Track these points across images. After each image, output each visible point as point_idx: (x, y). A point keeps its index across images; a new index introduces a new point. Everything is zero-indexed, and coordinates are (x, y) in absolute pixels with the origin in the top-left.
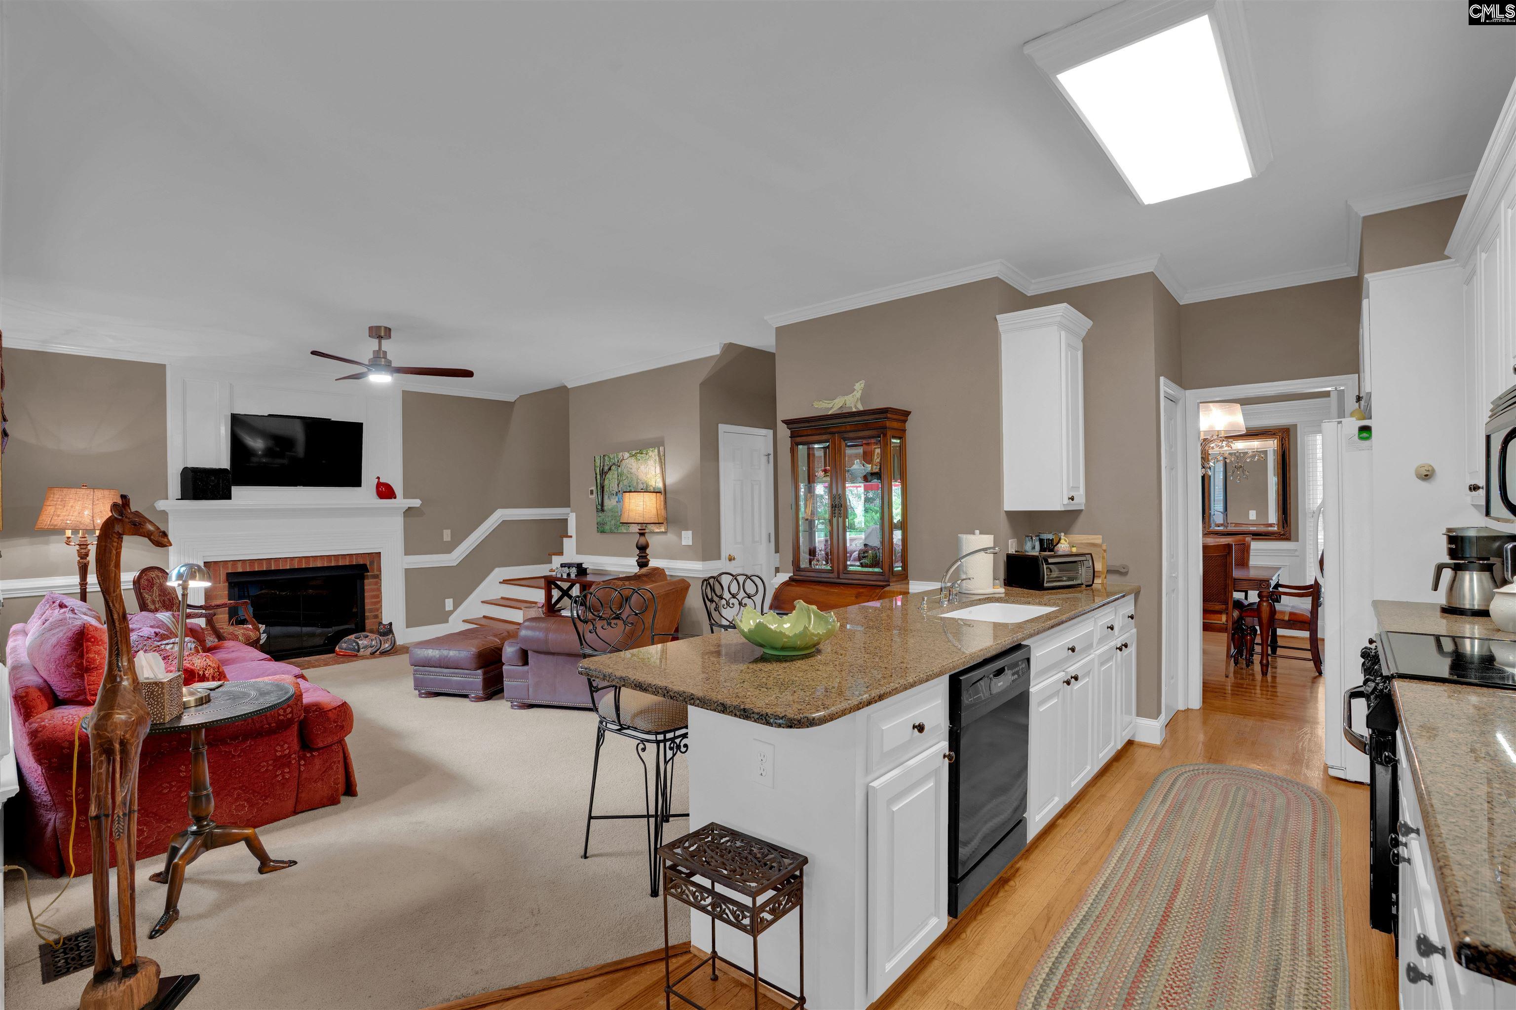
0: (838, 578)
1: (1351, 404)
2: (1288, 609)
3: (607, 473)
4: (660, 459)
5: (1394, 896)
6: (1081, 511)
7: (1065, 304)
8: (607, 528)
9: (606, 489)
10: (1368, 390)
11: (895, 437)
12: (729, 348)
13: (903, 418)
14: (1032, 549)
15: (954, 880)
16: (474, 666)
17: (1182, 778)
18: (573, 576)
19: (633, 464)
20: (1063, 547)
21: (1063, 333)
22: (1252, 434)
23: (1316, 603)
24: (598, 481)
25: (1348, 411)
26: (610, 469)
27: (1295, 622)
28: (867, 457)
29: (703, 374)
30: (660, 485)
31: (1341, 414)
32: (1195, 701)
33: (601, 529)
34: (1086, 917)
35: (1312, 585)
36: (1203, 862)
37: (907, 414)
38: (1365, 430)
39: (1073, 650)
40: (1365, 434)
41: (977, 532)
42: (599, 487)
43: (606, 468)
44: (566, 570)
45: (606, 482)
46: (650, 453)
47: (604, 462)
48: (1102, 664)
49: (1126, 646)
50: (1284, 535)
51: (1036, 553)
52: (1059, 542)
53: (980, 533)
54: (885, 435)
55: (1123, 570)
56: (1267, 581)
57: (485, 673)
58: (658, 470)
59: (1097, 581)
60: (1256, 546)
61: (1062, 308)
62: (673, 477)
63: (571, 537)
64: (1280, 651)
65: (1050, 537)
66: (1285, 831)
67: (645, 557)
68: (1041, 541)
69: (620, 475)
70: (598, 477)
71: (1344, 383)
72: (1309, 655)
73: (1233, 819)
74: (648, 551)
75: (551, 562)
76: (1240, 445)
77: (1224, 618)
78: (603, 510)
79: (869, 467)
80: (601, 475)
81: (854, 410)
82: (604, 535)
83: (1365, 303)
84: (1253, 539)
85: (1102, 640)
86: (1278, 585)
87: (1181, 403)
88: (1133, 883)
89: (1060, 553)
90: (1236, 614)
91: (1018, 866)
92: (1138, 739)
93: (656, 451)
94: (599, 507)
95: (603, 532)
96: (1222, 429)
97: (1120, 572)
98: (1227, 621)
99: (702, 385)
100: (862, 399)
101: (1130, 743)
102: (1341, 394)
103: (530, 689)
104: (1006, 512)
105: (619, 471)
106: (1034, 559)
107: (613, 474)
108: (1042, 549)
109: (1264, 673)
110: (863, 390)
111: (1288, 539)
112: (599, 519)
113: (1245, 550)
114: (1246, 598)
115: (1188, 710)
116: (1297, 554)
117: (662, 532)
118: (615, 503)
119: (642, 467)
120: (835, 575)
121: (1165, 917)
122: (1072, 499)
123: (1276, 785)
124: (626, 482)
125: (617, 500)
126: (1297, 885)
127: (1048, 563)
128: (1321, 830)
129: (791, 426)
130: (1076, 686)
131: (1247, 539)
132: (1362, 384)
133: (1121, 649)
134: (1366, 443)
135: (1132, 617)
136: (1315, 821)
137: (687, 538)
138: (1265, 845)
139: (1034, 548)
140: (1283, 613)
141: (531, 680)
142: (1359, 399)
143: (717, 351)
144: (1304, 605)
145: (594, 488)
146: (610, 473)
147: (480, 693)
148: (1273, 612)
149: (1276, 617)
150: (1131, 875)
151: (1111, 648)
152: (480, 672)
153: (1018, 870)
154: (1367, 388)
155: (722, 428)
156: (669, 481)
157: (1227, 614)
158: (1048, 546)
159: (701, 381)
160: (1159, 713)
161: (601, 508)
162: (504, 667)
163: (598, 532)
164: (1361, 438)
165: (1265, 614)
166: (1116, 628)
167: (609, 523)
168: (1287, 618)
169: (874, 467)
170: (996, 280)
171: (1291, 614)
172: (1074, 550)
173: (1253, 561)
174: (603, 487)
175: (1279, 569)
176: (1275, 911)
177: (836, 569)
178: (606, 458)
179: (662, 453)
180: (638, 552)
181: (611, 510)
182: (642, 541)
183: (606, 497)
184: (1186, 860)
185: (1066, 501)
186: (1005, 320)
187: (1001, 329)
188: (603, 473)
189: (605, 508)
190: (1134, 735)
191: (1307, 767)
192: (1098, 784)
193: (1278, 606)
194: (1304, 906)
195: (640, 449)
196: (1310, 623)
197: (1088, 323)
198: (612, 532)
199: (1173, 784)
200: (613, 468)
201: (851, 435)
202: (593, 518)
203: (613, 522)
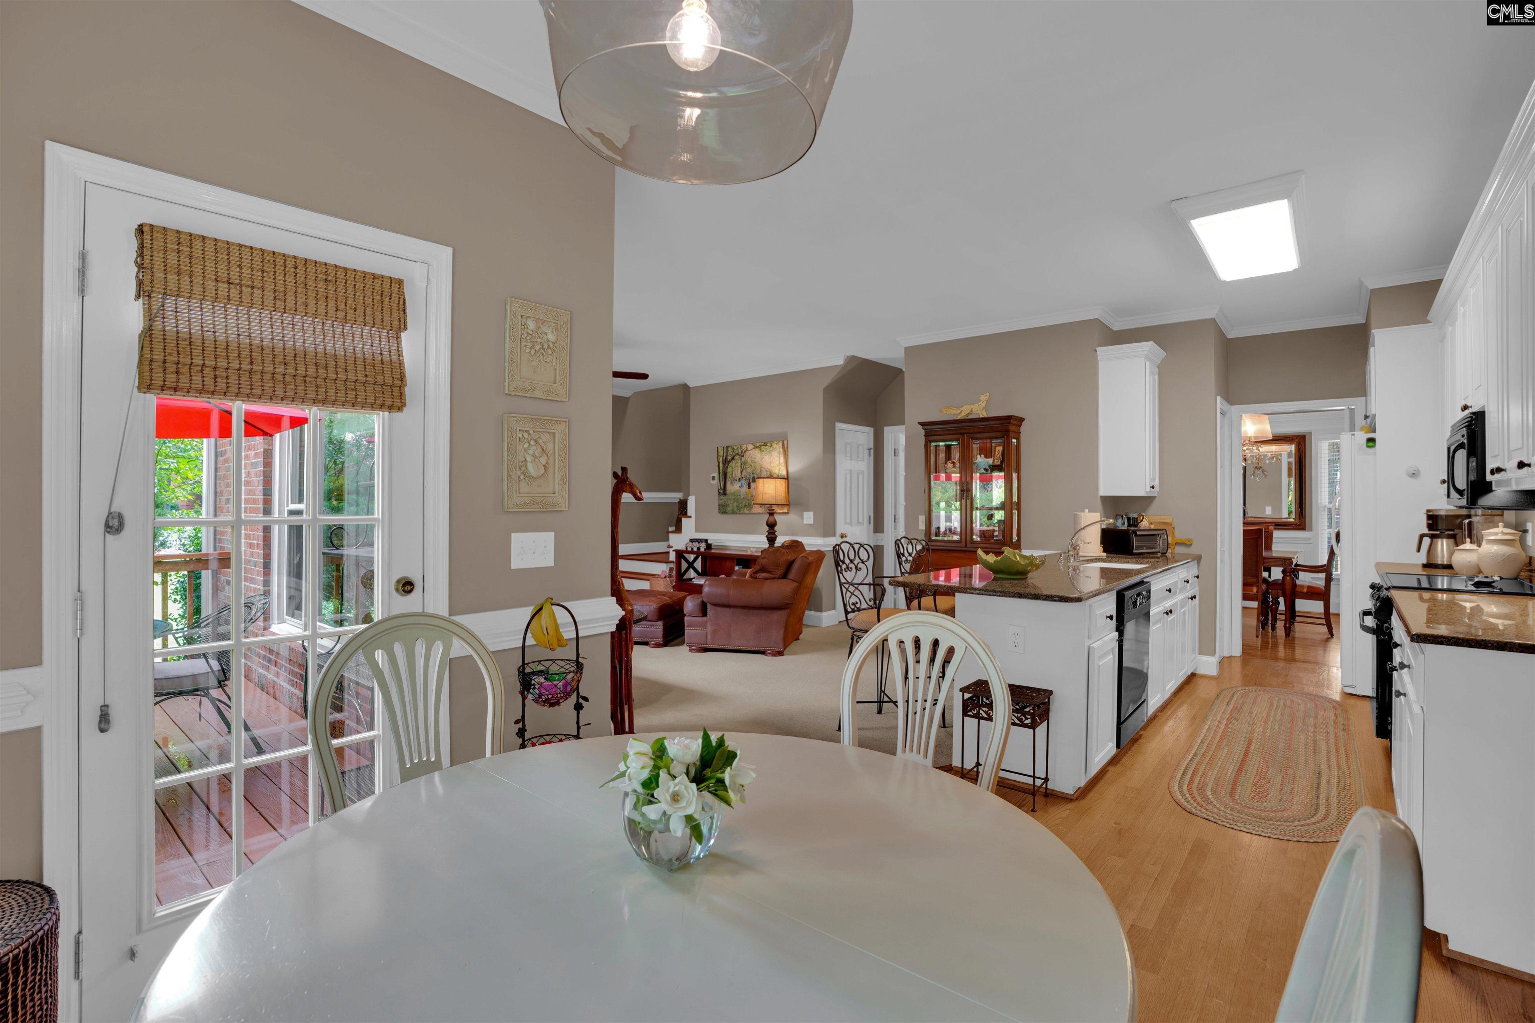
0: (966, 547)
1: (1360, 421)
2: (1306, 584)
3: (730, 462)
4: (784, 451)
5: (1389, 719)
6: (1155, 497)
7: (1152, 342)
8: (729, 509)
9: (729, 475)
10: (1373, 412)
11: (1014, 438)
12: (852, 359)
13: (1019, 423)
14: (1121, 524)
15: (1120, 723)
16: (656, 618)
17: (1238, 694)
18: (702, 550)
19: (757, 455)
20: (1144, 524)
21: (1148, 363)
22: (1278, 439)
23: (1329, 579)
24: (721, 469)
25: (1358, 426)
26: (733, 458)
27: (1312, 594)
28: (988, 453)
29: (827, 381)
30: (784, 473)
31: (1352, 428)
32: (1237, 651)
33: (723, 509)
34: (1195, 755)
35: (1324, 566)
36: (1264, 733)
37: (1022, 420)
38: (1371, 441)
39: (1170, 591)
40: (1371, 444)
41: (1087, 510)
42: (721, 474)
43: (729, 458)
44: (696, 544)
45: (729, 470)
46: (775, 446)
47: (727, 453)
48: (1182, 607)
49: (1195, 597)
50: (1300, 525)
51: (1125, 527)
52: (1142, 521)
53: (1089, 512)
54: (1008, 437)
55: (1188, 543)
56: (1290, 560)
57: (664, 625)
58: (782, 460)
59: (1169, 551)
60: (1277, 534)
61: (1148, 346)
62: (796, 466)
63: (691, 517)
64: (1297, 619)
65: (1135, 516)
66: (1316, 718)
67: (774, 533)
68: (1129, 519)
69: (743, 464)
70: (721, 465)
71: (1356, 403)
72: (1324, 622)
73: (1279, 714)
74: (776, 528)
75: (667, 540)
76: (1264, 449)
77: (1255, 590)
78: (725, 494)
79: (990, 461)
80: (724, 464)
81: (981, 416)
82: (724, 516)
83: (1372, 350)
84: (1275, 529)
85: (1182, 590)
86: (1297, 565)
87: (1228, 415)
88: (1221, 739)
89: (1142, 528)
90: (1264, 587)
91: (1141, 733)
92: (1199, 672)
93: (781, 443)
94: (722, 491)
95: (725, 513)
96: (1253, 435)
97: (1187, 544)
98: (1257, 592)
99: (826, 389)
100: (985, 408)
101: (1193, 675)
102: (1352, 411)
103: (709, 637)
104: (1101, 497)
105: (743, 460)
106: (1127, 532)
107: (737, 463)
108: (1129, 525)
109: (1287, 634)
110: (988, 401)
111: (1304, 529)
112: (720, 501)
113: (1270, 536)
114: (1270, 576)
115: (1231, 657)
116: (1310, 542)
117: (785, 513)
118: (738, 488)
119: (766, 458)
120: (963, 544)
121: (1246, 754)
122: (1153, 487)
123: (1306, 697)
124: (749, 470)
125: (740, 485)
126: (1327, 742)
127: (1136, 535)
128: (1340, 718)
129: (926, 427)
130: (1171, 617)
131: (1270, 527)
132: (1369, 407)
133: (1192, 599)
134: (1371, 450)
135: (1197, 577)
136: (1336, 714)
137: (809, 518)
138: (1304, 725)
139: (1123, 524)
140: (1302, 586)
141: (709, 628)
142: (1366, 417)
143: (841, 362)
144: (1318, 580)
145: (716, 475)
146: (734, 462)
147: (661, 641)
148: (1294, 585)
149: (1297, 590)
150: (1218, 737)
151: (1185, 598)
152: (660, 623)
153: (1141, 735)
154: (1372, 411)
155: (839, 425)
156: (791, 470)
157: (1257, 586)
158: (1133, 522)
159: (824, 387)
160: (1215, 653)
161: (723, 491)
162: (686, 618)
163: (719, 512)
164: (1368, 446)
165: (1288, 587)
166: (1190, 582)
167: (731, 505)
168: (1305, 590)
169: (996, 461)
170: (1097, 321)
171: (1309, 587)
172: (1152, 527)
173: (1275, 547)
174: (725, 475)
175: (1297, 552)
176: (1315, 752)
177: (963, 540)
178: (730, 449)
179: (786, 446)
180: (767, 528)
181: (733, 494)
182: (771, 519)
183: (728, 483)
184: (1252, 732)
185: (1148, 489)
186: (1103, 352)
187: (1099, 358)
188: (726, 462)
189: (728, 492)
190: (1195, 669)
191: (1328, 687)
192: (1178, 696)
193: (1298, 582)
194: (1333, 749)
195: (764, 444)
196: (1323, 595)
197: (1163, 354)
198: (733, 513)
199: (1232, 696)
200: (737, 457)
201: (978, 435)
202: (714, 500)
203: (735, 504)
